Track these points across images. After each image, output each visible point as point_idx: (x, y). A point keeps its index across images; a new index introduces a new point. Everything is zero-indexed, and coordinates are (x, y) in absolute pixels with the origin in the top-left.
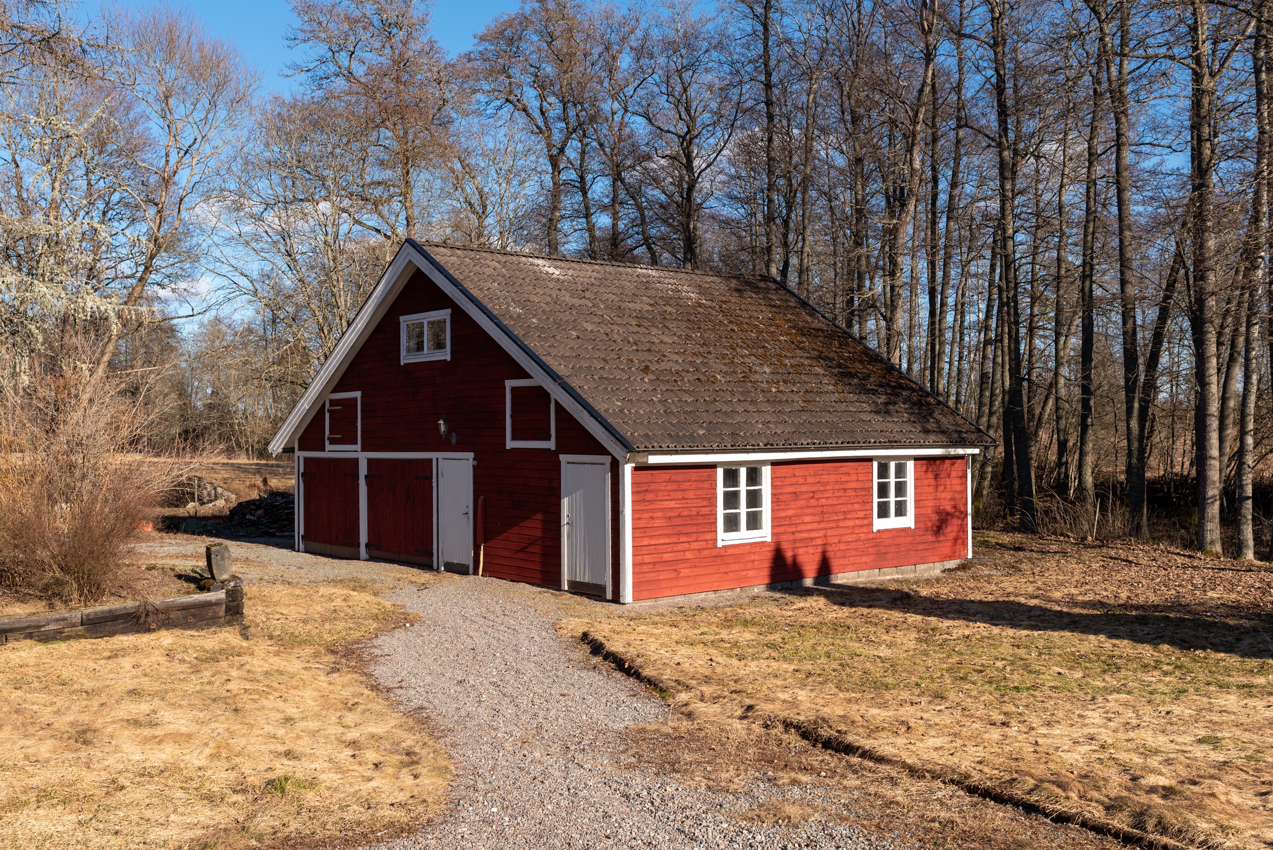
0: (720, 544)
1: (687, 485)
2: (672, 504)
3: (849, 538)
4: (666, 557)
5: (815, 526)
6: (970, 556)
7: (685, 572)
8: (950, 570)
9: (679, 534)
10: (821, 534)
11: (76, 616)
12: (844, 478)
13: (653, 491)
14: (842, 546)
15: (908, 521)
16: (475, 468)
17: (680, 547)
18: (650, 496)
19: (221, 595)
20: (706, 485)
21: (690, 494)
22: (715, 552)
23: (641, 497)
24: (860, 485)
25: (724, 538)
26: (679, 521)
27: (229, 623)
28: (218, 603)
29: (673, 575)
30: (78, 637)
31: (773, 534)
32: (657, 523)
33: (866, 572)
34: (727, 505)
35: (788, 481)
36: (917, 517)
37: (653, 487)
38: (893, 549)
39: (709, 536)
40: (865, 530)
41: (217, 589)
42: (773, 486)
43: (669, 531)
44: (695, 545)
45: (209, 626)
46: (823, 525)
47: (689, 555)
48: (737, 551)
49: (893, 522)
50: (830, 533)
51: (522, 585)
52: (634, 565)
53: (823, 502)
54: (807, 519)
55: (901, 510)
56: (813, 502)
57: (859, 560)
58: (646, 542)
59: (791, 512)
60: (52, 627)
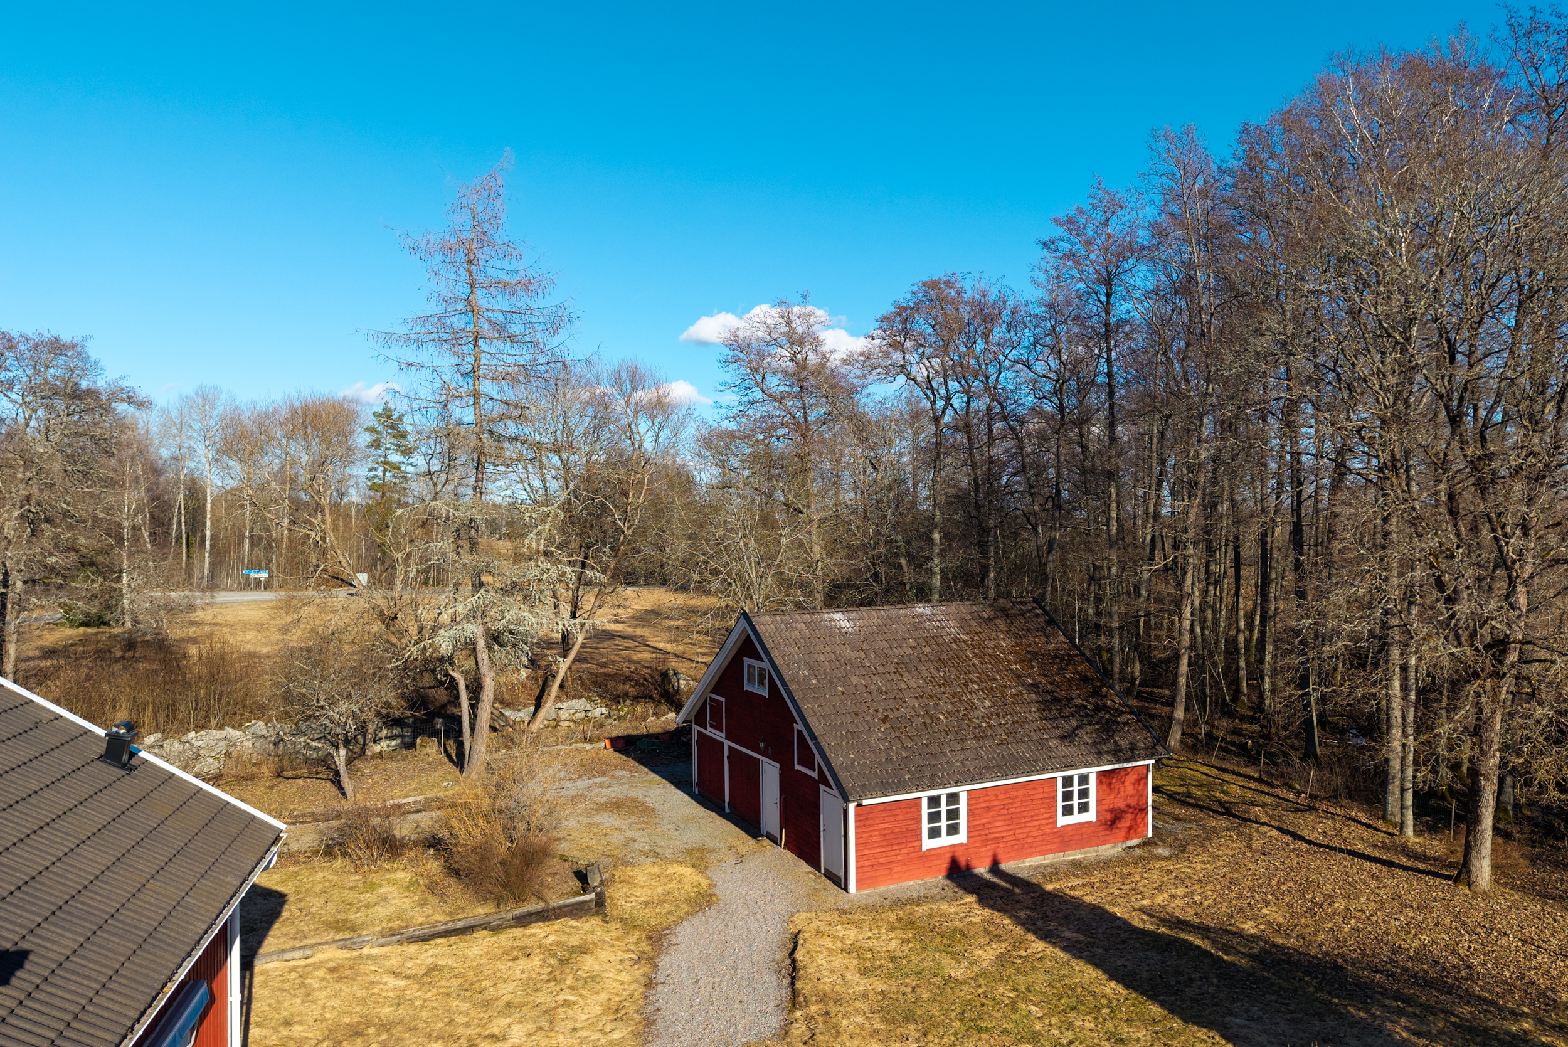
0: (924, 849)
1: (898, 811)
2: (887, 825)
3: (1036, 834)
4: (882, 860)
5: (1005, 828)
6: (1150, 835)
7: (897, 869)
8: (1130, 847)
9: (892, 845)
10: (1011, 833)
11: (510, 916)
12: (1031, 792)
13: (872, 818)
14: (1029, 840)
15: (1091, 816)
16: (781, 775)
17: (892, 853)
18: (868, 822)
19: (593, 896)
20: (914, 810)
21: (901, 817)
22: (920, 854)
23: (862, 823)
24: (1046, 795)
25: (928, 844)
26: (892, 836)
27: (597, 913)
28: (591, 901)
29: (887, 872)
30: (512, 927)
31: (969, 837)
32: (875, 839)
33: (1051, 856)
34: (930, 821)
35: (982, 800)
36: (1098, 812)
37: (871, 815)
38: (1076, 837)
39: (915, 844)
40: (1050, 826)
41: (590, 893)
42: (969, 804)
43: (885, 843)
44: (905, 851)
45: (586, 915)
46: (1012, 827)
47: (899, 858)
48: (939, 851)
49: (1077, 818)
50: (1018, 831)
51: (803, 862)
52: (857, 868)
53: (1013, 810)
54: (998, 824)
55: (1084, 808)
56: (1004, 812)
57: (1045, 848)
58: (866, 852)
59: (984, 821)
60: (497, 923)
